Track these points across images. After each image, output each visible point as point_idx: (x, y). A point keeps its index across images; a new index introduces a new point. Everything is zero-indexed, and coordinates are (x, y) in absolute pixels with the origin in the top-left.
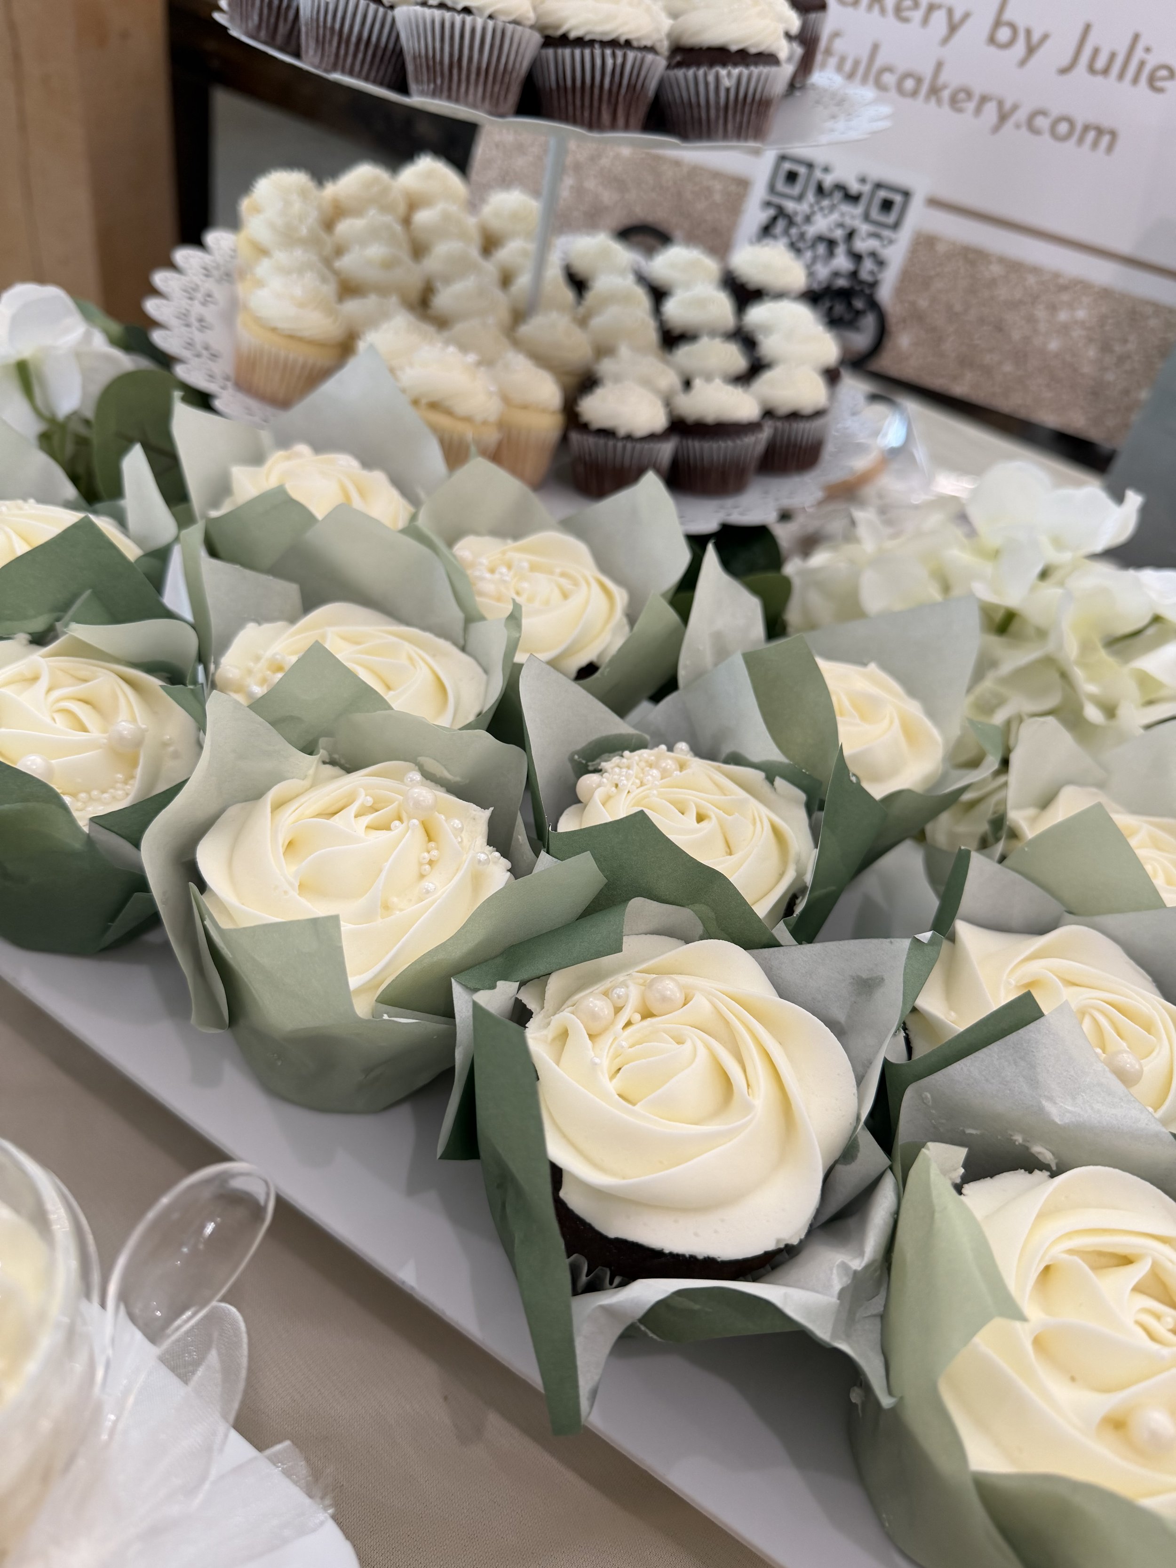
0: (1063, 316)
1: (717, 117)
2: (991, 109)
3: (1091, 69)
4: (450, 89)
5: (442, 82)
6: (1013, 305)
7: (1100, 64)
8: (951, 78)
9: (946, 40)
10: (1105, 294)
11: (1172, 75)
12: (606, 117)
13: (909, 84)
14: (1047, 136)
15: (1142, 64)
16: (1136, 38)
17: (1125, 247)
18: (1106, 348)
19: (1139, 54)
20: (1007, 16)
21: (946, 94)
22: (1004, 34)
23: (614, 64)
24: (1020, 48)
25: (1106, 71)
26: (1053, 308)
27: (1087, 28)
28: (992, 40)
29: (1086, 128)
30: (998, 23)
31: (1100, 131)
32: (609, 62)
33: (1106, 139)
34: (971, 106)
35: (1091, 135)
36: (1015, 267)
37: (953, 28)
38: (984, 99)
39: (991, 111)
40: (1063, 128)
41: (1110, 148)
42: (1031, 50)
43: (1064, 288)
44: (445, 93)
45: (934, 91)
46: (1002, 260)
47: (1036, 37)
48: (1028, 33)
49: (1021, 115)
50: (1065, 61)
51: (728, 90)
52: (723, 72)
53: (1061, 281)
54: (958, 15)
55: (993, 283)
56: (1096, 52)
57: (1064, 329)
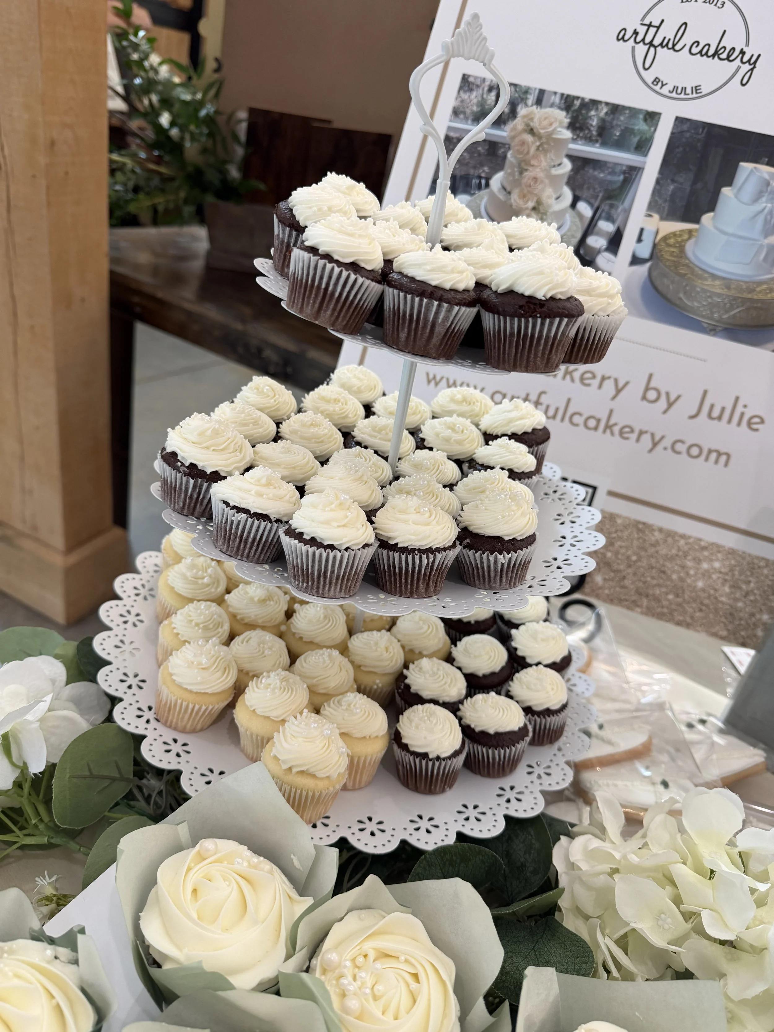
0: (705, 566)
1: (496, 575)
2: (646, 438)
3: (710, 416)
4: (318, 588)
5: (313, 584)
6: (671, 559)
7: (716, 413)
8: (619, 419)
9: (614, 398)
10: (732, 552)
11: (762, 422)
12: (422, 588)
13: (592, 423)
14: (685, 455)
15: (742, 414)
16: (737, 399)
17: (742, 525)
18: (735, 586)
19: (739, 409)
20: (652, 384)
21: (616, 429)
22: (652, 395)
23: (428, 562)
24: (663, 404)
25: (720, 418)
26: (698, 561)
27: (705, 392)
28: (644, 398)
29: (710, 451)
30: (647, 389)
31: (719, 454)
32: (425, 561)
33: (723, 458)
34: (634, 436)
35: (714, 456)
36: (670, 534)
37: (618, 391)
38: (641, 433)
39: (646, 440)
40: (695, 451)
41: (726, 464)
42: (670, 405)
43: (704, 548)
44: (314, 591)
45: (608, 427)
46: (661, 530)
47: (672, 398)
48: (668, 394)
49: (667, 442)
50: (694, 412)
51: (503, 565)
52: (500, 557)
53: (703, 544)
54: (621, 384)
55: (655, 544)
56: (712, 406)
57: (706, 574)
